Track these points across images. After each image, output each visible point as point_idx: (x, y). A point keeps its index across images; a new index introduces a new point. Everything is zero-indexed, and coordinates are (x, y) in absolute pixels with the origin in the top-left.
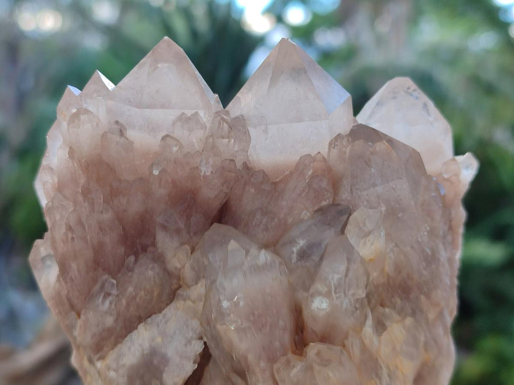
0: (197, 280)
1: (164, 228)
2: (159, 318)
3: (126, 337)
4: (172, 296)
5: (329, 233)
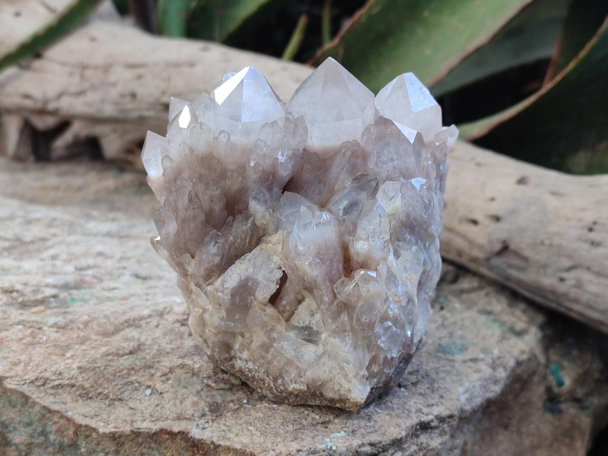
0: (276, 231)
1: (255, 198)
2: (249, 256)
3: (227, 269)
4: (258, 241)
5: (363, 196)
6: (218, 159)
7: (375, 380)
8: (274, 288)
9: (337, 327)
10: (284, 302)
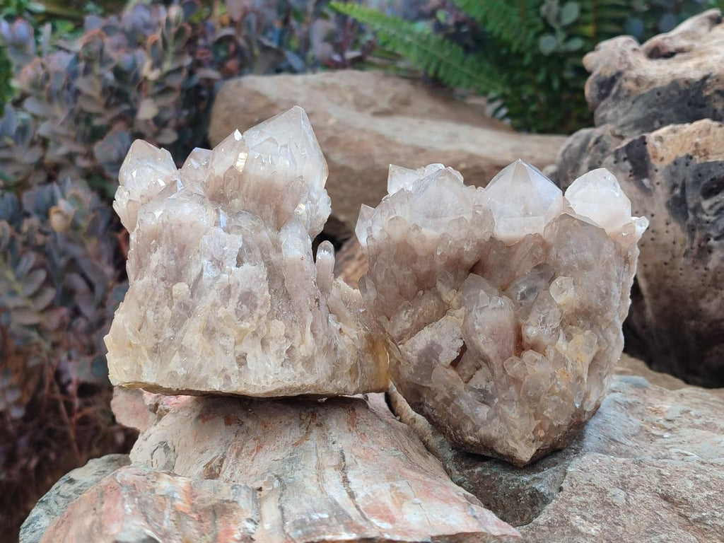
0: (460, 307)
1: (440, 280)
2: (436, 324)
4: (445, 313)
5: (542, 283)
6: (411, 247)
7: (542, 443)
8: (455, 354)
9: (506, 397)
10: (464, 367)
